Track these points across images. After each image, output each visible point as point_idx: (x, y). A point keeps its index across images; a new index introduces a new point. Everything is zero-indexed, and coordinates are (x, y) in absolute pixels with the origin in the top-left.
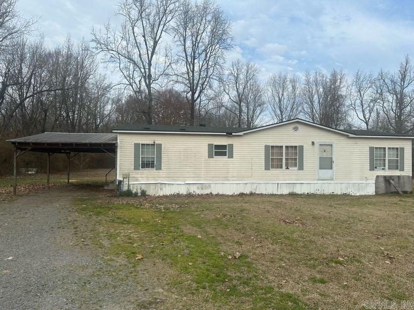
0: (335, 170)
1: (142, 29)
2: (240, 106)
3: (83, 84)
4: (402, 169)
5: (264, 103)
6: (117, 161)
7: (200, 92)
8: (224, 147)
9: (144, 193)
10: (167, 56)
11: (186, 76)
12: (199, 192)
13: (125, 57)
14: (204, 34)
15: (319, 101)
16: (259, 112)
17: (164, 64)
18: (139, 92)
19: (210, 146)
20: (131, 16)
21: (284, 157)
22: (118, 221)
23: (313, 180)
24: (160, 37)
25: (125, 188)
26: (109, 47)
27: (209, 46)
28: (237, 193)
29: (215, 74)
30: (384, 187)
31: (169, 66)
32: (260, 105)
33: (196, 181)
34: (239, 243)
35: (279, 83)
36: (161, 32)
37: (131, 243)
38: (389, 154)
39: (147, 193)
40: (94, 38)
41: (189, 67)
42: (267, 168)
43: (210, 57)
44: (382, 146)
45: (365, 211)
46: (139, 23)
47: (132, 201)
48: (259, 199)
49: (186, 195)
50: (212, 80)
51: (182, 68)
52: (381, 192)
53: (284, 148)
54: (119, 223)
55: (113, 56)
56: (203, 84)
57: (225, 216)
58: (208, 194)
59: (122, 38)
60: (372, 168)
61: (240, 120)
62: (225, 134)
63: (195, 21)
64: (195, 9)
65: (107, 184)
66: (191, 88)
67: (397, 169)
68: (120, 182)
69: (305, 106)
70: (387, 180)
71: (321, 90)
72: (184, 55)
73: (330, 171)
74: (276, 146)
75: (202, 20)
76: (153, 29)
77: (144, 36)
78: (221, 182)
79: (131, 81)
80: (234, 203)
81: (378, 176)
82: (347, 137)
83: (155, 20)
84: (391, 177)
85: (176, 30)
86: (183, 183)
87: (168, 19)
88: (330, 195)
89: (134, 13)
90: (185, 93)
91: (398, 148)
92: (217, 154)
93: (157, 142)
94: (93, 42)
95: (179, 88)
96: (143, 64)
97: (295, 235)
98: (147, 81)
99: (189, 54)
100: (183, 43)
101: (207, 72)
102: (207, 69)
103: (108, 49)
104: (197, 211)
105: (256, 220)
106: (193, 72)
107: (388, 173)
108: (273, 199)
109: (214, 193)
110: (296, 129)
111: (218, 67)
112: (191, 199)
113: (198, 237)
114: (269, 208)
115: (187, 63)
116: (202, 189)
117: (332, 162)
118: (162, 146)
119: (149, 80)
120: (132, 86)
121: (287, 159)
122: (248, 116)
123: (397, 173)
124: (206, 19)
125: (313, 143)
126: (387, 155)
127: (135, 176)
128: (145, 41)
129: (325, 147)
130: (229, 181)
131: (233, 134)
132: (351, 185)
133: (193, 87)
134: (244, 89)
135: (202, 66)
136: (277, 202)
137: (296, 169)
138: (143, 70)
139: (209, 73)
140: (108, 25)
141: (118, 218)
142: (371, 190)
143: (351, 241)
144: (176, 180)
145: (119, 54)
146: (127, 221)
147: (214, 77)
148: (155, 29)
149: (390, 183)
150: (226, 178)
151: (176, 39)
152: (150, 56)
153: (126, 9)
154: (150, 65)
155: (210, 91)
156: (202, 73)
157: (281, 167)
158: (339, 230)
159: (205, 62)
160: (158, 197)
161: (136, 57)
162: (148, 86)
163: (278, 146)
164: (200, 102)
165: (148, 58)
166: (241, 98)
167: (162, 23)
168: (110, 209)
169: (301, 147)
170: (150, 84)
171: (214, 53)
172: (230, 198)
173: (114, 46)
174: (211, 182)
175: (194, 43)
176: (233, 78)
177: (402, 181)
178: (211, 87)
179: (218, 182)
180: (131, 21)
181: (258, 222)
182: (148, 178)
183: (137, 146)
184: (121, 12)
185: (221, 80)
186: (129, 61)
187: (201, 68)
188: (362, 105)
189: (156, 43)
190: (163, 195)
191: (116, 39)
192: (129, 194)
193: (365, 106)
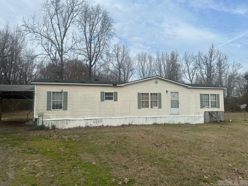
0: (180, 108)
1: (57, 20)
2: (119, 70)
3: (17, 54)
4: (219, 107)
5: (133, 69)
6: (34, 104)
7: (95, 61)
8: (111, 94)
9: (54, 127)
10: (73, 38)
11: (86, 50)
12: (94, 125)
13: (46, 38)
14: (97, 25)
15: (165, 69)
16: (131, 74)
17: (71, 43)
18: (54, 60)
19: (102, 93)
20: (50, 12)
21: (150, 100)
22: (29, 151)
23: (168, 115)
24: (69, 26)
25: (40, 124)
26: (35, 30)
27: (100, 33)
28: (120, 124)
29: (104, 50)
30: (209, 118)
31: (75, 44)
32: (131, 71)
33: (92, 117)
34: (126, 168)
35: (142, 58)
36: (70, 23)
37: (34, 173)
38: (211, 98)
39: (56, 127)
40: (24, 24)
41: (88, 45)
42: (139, 107)
43: (101, 39)
44: (207, 93)
45: (204, 134)
46: (55, 17)
47: (44, 133)
48: (135, 129)
49: (85, 128)
50: (102, 54)
51: (83, 45)
52: (207, 122)
53: (150, 94)
54: (29, 153)
55: (37, 36)
56: (97, 56)
57: (113, 143)
58: (101, 126)
59: (44, 25)
60: (202, 107)
61: (119, 79)
62: (112, 85)
63: (92, 17)
64: (91, 10)
65: (28, 120)
66: (89, 58)
67: (216, 107)
68: (36, 119)
69: (157, 71)
70: (211, 114)
71: (166, 62)
72: (85, 37)
73: (178, 109)
74: (145, 93)
75: (96, 17)
76: (64, 21)
77: (58, 25)
78: (109, 117)
79: (50, 53)
80: (119, 132)
81: (205, 112)
82: (187, 87)
83: (66, 15)
84: (212, 112)
85: (80, 22)
86: (83, 119)
87: (74, 15)
88: (178, 124)
89: (52, 10)
90: (86, 61)
91: (216, 94)
92: (107, 98)
93: (64, 91)
94: (23, 27)
95: (81, 58)
96: (57, 42)
97: (166, 157)
98: (60, 53)
99: (88, 37)
100: (84, 30)
101: (100, 49)
102: (99, 47)
103: (34, 31)
104: (93, 140)
105: (135, 145)
106: (90, 48)
107: (211, 110)
108: (144, 128)
109: (105, 125)
110: (156, 82)
111: (106, 45)
112: (89, 131)
113: (93, 163)
114: (143, 135)
115: (86, 42)
116: (97, 122)
117: (178, 103)
118: (68, 93)
119: (61, 52)
120: (50, 56)
121: (151, 102)
122: (124, 76)
123: (215, 110)
124: (98, 16)
125: (167, 91)
126: (210, 99)
127: (48, 115)
128: (59, 28)
129: (174, 94)
130: (115, 116)
131: (117, 85)
132: (190, 117)
133: (91, 57)
134: (122, 61)
135: (96, 45)
136: (147, 131)
137: (157, 108)
138: (58, 46)
139: (101, 49)
140: (34, 16)
141: (29, 149)
142: (201, 121)
143: (206, 160)
144: (78, 117)
145: (41, 35)
146: (36, 151)
147: (104, 52)
148: (66, 21)
149: (212, 116)
150: (113, 115)
151: (79, 28)
152: (62, 37)
153: (47, 8)
154: (62, 43)
155: (101, 60)
156: (96, 49)
157: (148, 107)
158: (194, 150)
159: (98, 43)
160: (64, 130)
161: (53, 38)
162: (61, 56)
163: (146, 93)
164: (95, 67)
165: (61, 38)
166: (120, 66)
167: (70, 17)
168: (25, 140)
169: (160, 94)
170: (62, 55)
171: (103, 38)
172: (116, 129)
173: (38, 30)
174: (103, 118)
175: (91, 30)
176: (115, 54)
177: (219, 114)
178: (102, 58)
179: (107, 118)
180: (50, 15)
181: (138, 147)
182: (57, 116)
183: (49, 93)
184: (43, 9)
185: (108, 54)
186: (48, 40)
187: (96, 46)
188: (188, 71)
189: (66, 30)
190: (68, 128)
191: (40, 25)
192: (43, 128)
193: (190, 72)
